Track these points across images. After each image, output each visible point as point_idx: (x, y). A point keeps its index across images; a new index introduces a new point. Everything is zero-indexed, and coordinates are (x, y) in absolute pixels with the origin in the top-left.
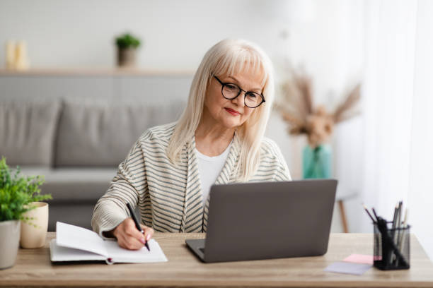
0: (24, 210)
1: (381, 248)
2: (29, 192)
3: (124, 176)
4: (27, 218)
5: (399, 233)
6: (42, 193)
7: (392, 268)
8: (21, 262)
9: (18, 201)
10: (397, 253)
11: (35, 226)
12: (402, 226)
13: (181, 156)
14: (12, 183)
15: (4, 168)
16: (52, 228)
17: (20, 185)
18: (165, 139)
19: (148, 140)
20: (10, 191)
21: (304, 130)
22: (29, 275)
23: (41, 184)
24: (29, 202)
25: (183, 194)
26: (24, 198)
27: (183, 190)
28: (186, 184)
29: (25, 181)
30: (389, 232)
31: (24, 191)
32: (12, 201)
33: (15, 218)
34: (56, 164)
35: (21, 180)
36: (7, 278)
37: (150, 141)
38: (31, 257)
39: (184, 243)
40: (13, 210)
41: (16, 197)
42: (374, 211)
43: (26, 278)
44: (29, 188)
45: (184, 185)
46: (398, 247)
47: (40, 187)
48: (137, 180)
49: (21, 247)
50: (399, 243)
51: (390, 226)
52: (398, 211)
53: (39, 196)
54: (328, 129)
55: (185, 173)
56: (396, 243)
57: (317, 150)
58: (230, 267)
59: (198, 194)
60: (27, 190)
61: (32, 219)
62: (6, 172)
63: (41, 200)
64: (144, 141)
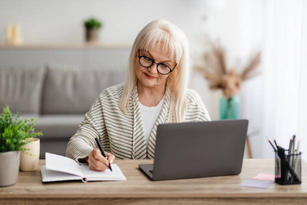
0: (23, 144)
1: (280, 169)
2: (26, 131)
3: (89, 121)
4: (25, 150)
5: (293, 158)
6: (36, 131)
7: (288, 183)
8: (20, 181)
9: (19, 137)
10: (292, 172)
11: (31, 155)
12: (295, 153)
13: (129, 108)
14: (14, 124)
15: (8, 113)
16: (42, 157)
17: (20, 125)
18: (117, 96)
19: (106, 97)
20: (12, 130)
21: (220, 86)
22: (26, 190)
23: (34, 124)
24: (26, 137)
25: (131, 136)
26: (23, 135)
27: (131, 133)
28: (133, 128)
29: (23, 122)
30: (286, 157)
31: (23, 130)
32: (13, 137)
33: (16, 149)
34: (43, 112)
35: (20, 121)
36: (11, 193)
37: (107, 98)
38: (28, 178)
39: (138, 167)
40: (15, 144)
41: (16, 134)
42: (275, 142)
43: (25, 192)
44: (26, 127)
45: (131, 129)
46: (293, 168)
47: (34, 127)
48: (98, 125)
49: (21, 170)
50: (293, 165)
51: (287, 153)
52: (292, 142)
53: (33, 133)
54: (237, 85)
55: (132, 120)
56: (291, 165)
57: (230, 100)
58: (171, 184)
59: (142, 136)
60: (24, 129)
61: (28, 150)
62: (9, 116)
63: (35, 136)
64: (103, 97)
